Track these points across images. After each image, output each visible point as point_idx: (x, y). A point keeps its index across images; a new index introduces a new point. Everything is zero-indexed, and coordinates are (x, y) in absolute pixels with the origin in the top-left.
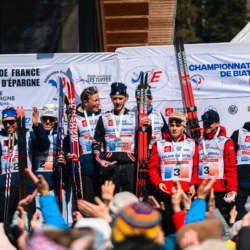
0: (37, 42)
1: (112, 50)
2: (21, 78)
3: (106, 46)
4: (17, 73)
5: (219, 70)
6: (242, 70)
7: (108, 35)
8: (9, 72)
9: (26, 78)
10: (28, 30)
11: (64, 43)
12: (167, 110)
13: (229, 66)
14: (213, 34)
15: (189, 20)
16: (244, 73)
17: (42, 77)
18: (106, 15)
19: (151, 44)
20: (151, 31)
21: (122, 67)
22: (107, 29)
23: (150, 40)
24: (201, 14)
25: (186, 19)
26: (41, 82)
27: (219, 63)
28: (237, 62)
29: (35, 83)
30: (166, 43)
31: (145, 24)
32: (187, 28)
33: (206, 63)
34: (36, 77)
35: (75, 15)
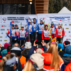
4: (20, 18)
8: (19, 18)
13: (56, 17)
16: (59, 19)
17: (24, 19)
21: (38, 17)
29: (23, 20)
33: (53, 17)
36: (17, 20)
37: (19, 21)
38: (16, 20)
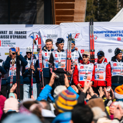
0: (26, 19)
1: (59, 24)
2: (18, 35)
3: (56, 22)
4: (17, 33)
5: (104, 33)
6: (114, 34)
7: (57, 17)
8: (14, 32)
9: (21, 35)
10: (22, 14)
11: (38, 20)
12: (81, 50)
13: (109, 32)
14: (102, 18)
15: (92, 11)
16: (115, 35)
17: (28, 35)
18: (56, 8)
19: (75, 22)
20: (75, 16)
21: (62, 31)
22: (56, 14)
23: (75, 20)
24: (97, 9)
25: (91, 11)
26: (27, 37)
27: (105, 30)
28: (112, 30)
29: (25, 37)
30: (81, 21)
31: (73, 13)
32: (91, 15)
33: (99, 30)
34: (25, 35)
35: (42, 8)
36: (8, 39)
37: (12, 40)
38: (6, 39)
